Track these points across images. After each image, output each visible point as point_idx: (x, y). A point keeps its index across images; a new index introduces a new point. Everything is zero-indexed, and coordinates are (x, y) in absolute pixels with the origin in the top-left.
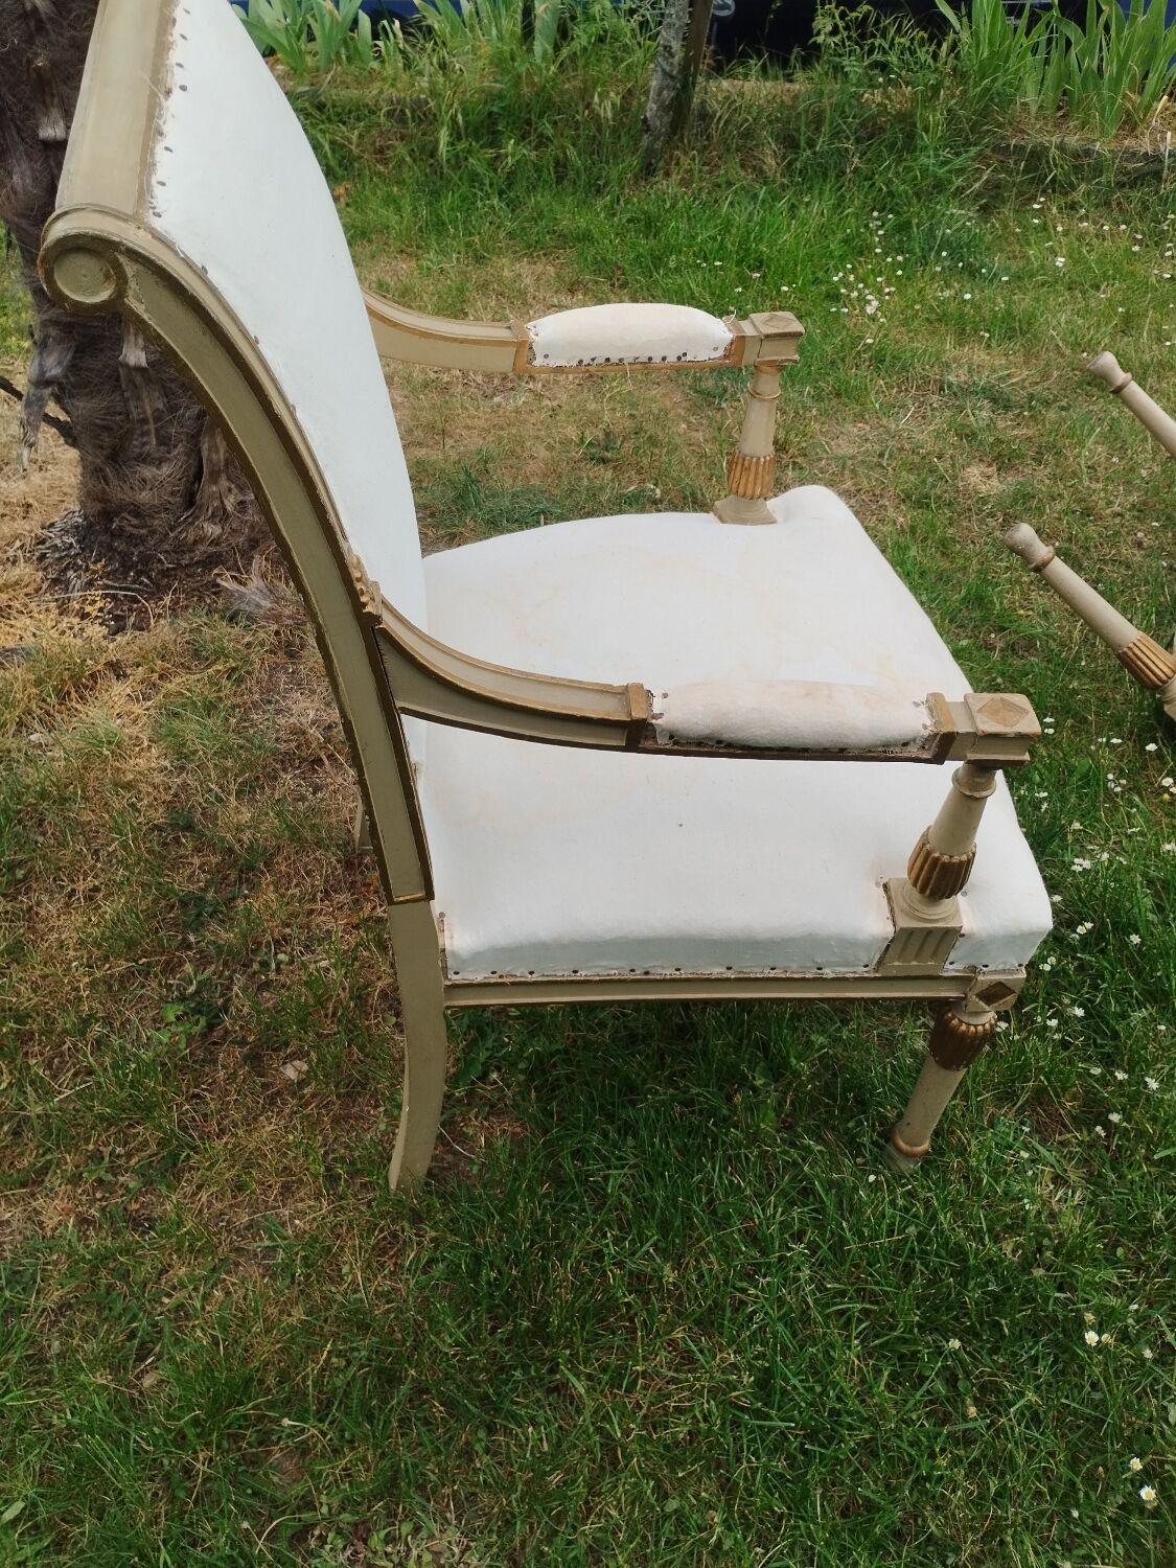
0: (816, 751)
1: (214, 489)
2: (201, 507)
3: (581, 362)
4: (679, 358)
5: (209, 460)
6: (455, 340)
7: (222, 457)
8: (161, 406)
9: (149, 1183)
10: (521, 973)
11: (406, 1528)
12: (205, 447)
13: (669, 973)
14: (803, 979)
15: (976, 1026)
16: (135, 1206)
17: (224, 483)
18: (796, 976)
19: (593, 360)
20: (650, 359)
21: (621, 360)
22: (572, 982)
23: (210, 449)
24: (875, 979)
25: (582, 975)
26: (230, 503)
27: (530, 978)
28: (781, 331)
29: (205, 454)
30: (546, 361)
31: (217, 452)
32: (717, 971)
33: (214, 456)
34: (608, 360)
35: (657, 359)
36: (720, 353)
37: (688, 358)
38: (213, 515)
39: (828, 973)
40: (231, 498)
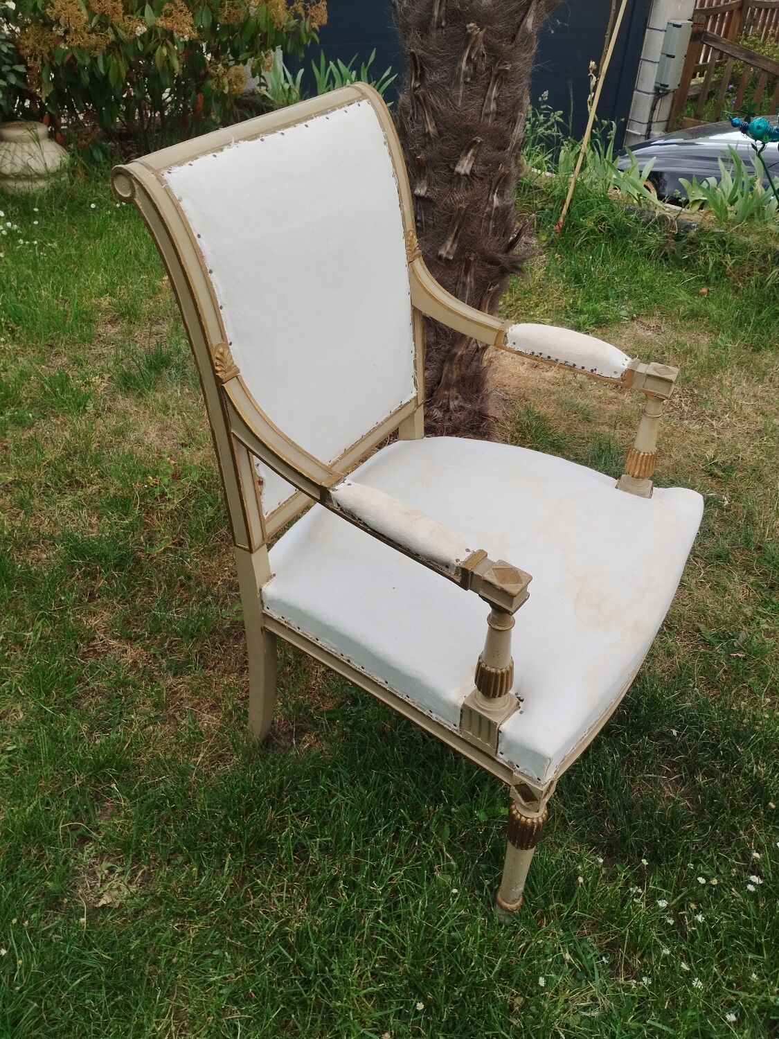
0: (395, 543)
1: (446, 393)
2: (436, 400)
3: (533, 353)
4: (592, 371)
5: (446, 376)
6: (466, 318)
7: (455, 377)
8: (432, 340)
9: (169, 668)
10: (293, 625)
11: (119, 870)
12: (446, 369)
13: (357, 666)
14: (422, 713)
15: (521, 815)
16: (156, 673)
17: (454, 392)
18: (419, 709)
19: (541, 354)
20: (574, 365)
21: (557, 360)
22: (312, 643)
23: (448, 371)
24: (459, 737)
25: (319, 643)
26: (453, 404)
27: (297, 631)
28: (658, 375)
29: (445, 372)
30: (514, 346)
31: (452, 373)
32: (380, 680)
33: (450, 375)
34: (549, 357)
35: (579, 367)
36: (618, 376)
37: (597, 372)
38: (441, 407)
39: (434, 716)
40: (456, 403)
